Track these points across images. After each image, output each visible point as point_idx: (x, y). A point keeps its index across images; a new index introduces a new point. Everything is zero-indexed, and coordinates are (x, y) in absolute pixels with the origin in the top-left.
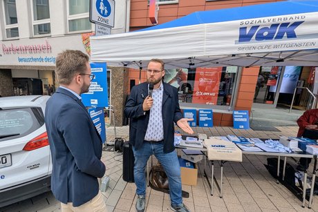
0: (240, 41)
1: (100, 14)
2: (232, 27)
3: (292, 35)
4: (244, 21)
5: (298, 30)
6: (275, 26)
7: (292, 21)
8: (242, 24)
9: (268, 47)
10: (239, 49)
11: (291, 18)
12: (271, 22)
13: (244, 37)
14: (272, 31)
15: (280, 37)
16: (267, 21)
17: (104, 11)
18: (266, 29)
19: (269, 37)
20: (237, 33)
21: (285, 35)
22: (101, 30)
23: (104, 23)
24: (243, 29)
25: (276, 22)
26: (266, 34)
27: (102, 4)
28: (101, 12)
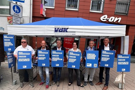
0: (55, 32)
1: (15, 12)
2: (52, 28)
3: (67, 32)
4: (56, 26)
5: (68, 30)
9: (62, 34)
10: (55, 34)
11: (66, 27)
13: (56, 31)
15: (64, 32)
16: (61, 27)
17: (17, 11)
18: (61, 29)
20: (54, 29)
22: (15, 19)
23: (17, 16)
24: (55, 28)
25: (63, 28)
26: (61, 30)
27: (16, 8)
28: (16, 11)
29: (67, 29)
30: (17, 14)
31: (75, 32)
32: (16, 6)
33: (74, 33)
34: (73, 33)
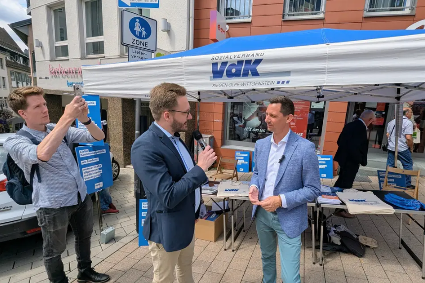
0: (214, 77)
1: (136, 36)
3: (255, 74)
4: (215, 55)
5: (260, 68)
6: (240, 62)
7: (253, 59)
8: (213, 59)
9: (237, 84)
10: (214, 85)
11: (252, 54)
12: (237, 59)
13: (217, 74)
14: (239, 67)
15: (246, 74)
16: (233, 57)
17: (141, 33)
18: (233, 65)
19: (237, 75)
21: (250, 73)
22: (136, 55)
23: (142, 46)
24: (215, 64)
25: (241, 59)
26: (234, 71)
27: (137, 24)
28: (137, 34)
29: (258, 62)
30: (143, 41)
31: (287, 73)
32: (138, 20)
33: (286, 78)
34: (281, 79)
